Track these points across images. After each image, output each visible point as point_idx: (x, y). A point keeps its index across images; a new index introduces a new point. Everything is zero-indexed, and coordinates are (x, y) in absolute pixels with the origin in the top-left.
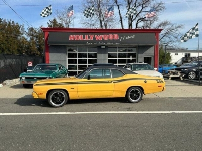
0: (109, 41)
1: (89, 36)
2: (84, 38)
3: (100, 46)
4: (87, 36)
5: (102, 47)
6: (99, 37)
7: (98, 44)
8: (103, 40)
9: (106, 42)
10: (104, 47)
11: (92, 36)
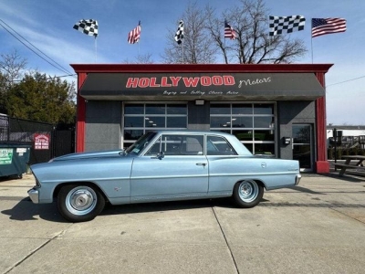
0: (213, 87)
1: (169, 79)
2: (159, 82)
3: (194, 102)
4: (164, 79)
5: (198, 103)
6: (191, 81)
7: (189, 94)
8: (200, 87)
9: (207, 89)
10: (202, 103)
11: (176, 79)
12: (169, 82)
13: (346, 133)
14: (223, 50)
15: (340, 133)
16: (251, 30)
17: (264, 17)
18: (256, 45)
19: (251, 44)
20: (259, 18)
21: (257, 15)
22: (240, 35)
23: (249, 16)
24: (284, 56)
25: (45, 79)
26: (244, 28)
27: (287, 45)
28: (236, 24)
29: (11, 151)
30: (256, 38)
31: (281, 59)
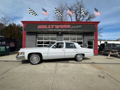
0: (64, 28)
1: (51, 26)
2: (47, 27)
3: (58, 33)
4: (49, 26)
5: (59, 33)
6: (57, 27)
8: (60, 28)
10: (61, 33)
11: (53, 26)
12: (51, 27)
13: (109, 42)
14: (71, 17)
15: (107, 42)
16: (79, 10)
17: (83, 6)
18: (81, 15)
19: (79, 15)
20: (81, 7)
21: (81, 6)
22: (76, 12)
23: (78, 6)
24: (89, 19)
25: (15, 25)
26: (77, 10)
27: (90, 15)
28: (75, 9)
29: (5, 47)
30: (80, 13)
31: (88, 19)
